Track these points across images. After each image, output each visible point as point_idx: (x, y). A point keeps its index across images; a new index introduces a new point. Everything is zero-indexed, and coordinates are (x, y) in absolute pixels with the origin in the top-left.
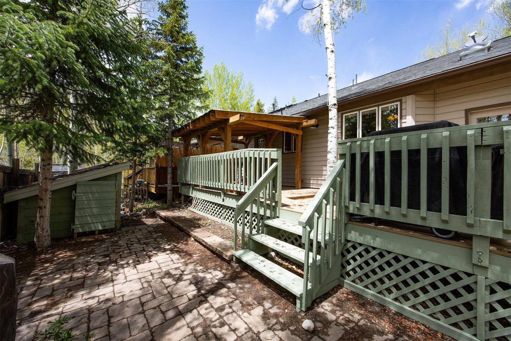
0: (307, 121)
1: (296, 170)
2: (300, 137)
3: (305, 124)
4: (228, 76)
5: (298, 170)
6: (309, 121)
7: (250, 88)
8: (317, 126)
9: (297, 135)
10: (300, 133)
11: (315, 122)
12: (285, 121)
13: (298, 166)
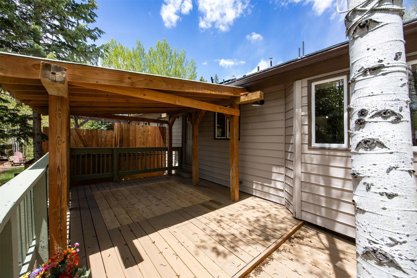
0: (246, 95)
1: (231, 171)
2: (236, 120)
3: (243, 99)
4: (171, 53)
5: (234, 171)
6: (250, 94)
7: (193, 66)
8: (262, 102)
9: (232, 116)
10: (236, 113)
11: (261, 96)
12: (209, 92)
13: (234, 165)
